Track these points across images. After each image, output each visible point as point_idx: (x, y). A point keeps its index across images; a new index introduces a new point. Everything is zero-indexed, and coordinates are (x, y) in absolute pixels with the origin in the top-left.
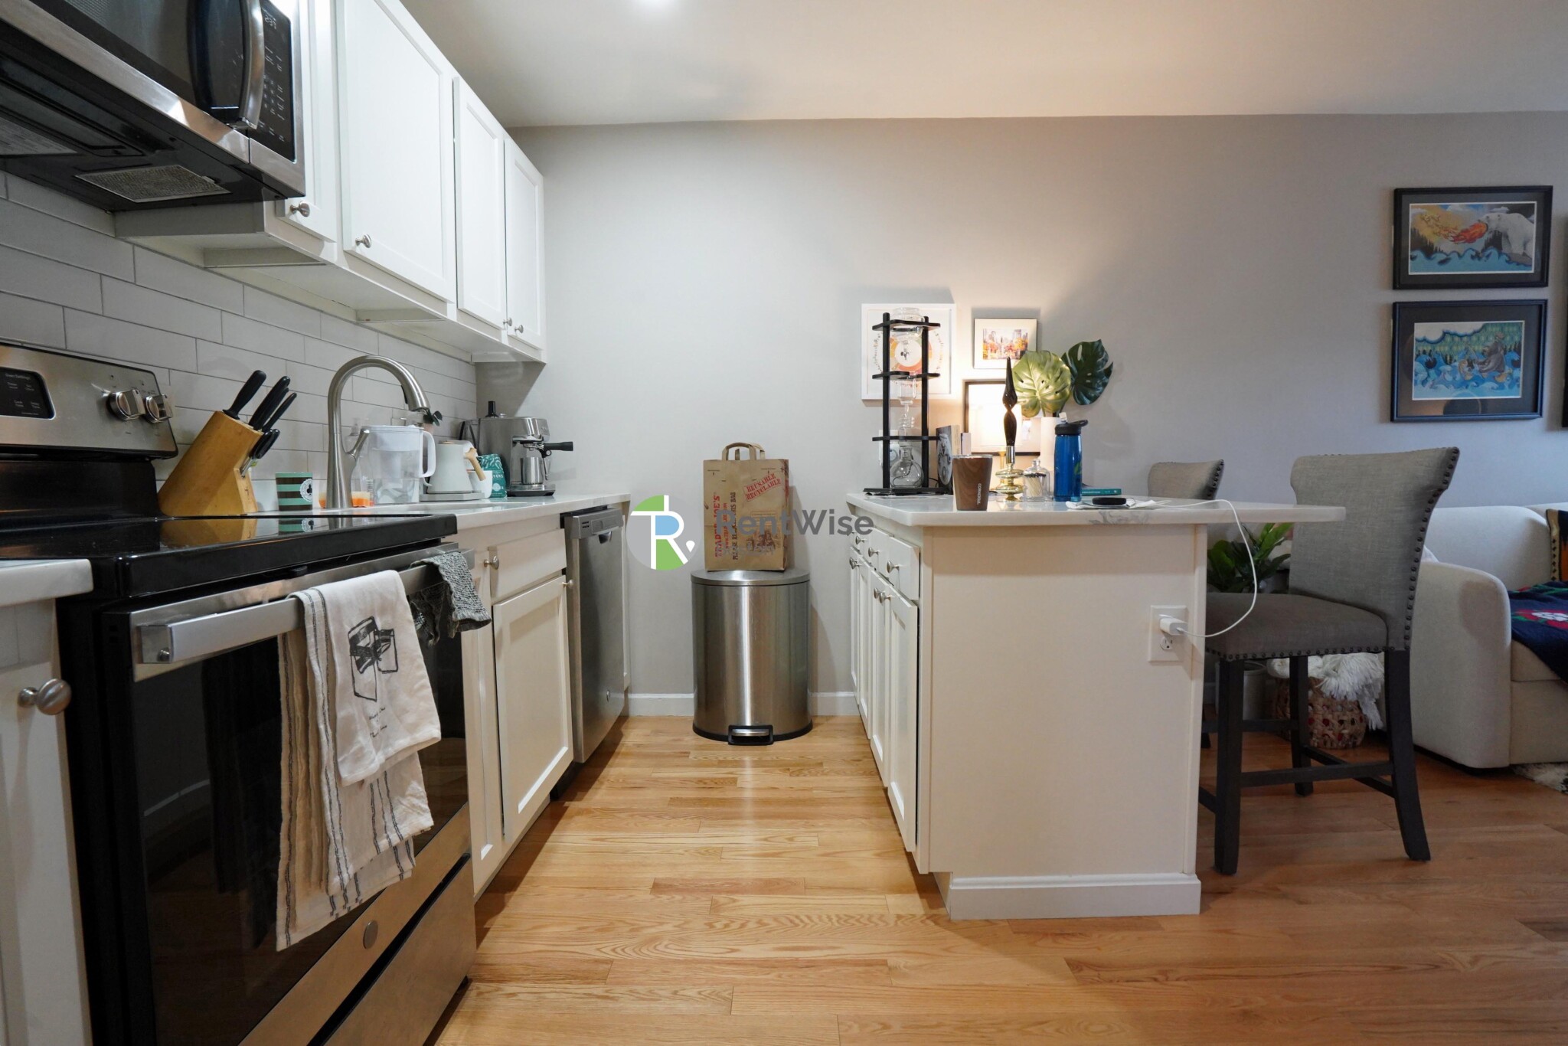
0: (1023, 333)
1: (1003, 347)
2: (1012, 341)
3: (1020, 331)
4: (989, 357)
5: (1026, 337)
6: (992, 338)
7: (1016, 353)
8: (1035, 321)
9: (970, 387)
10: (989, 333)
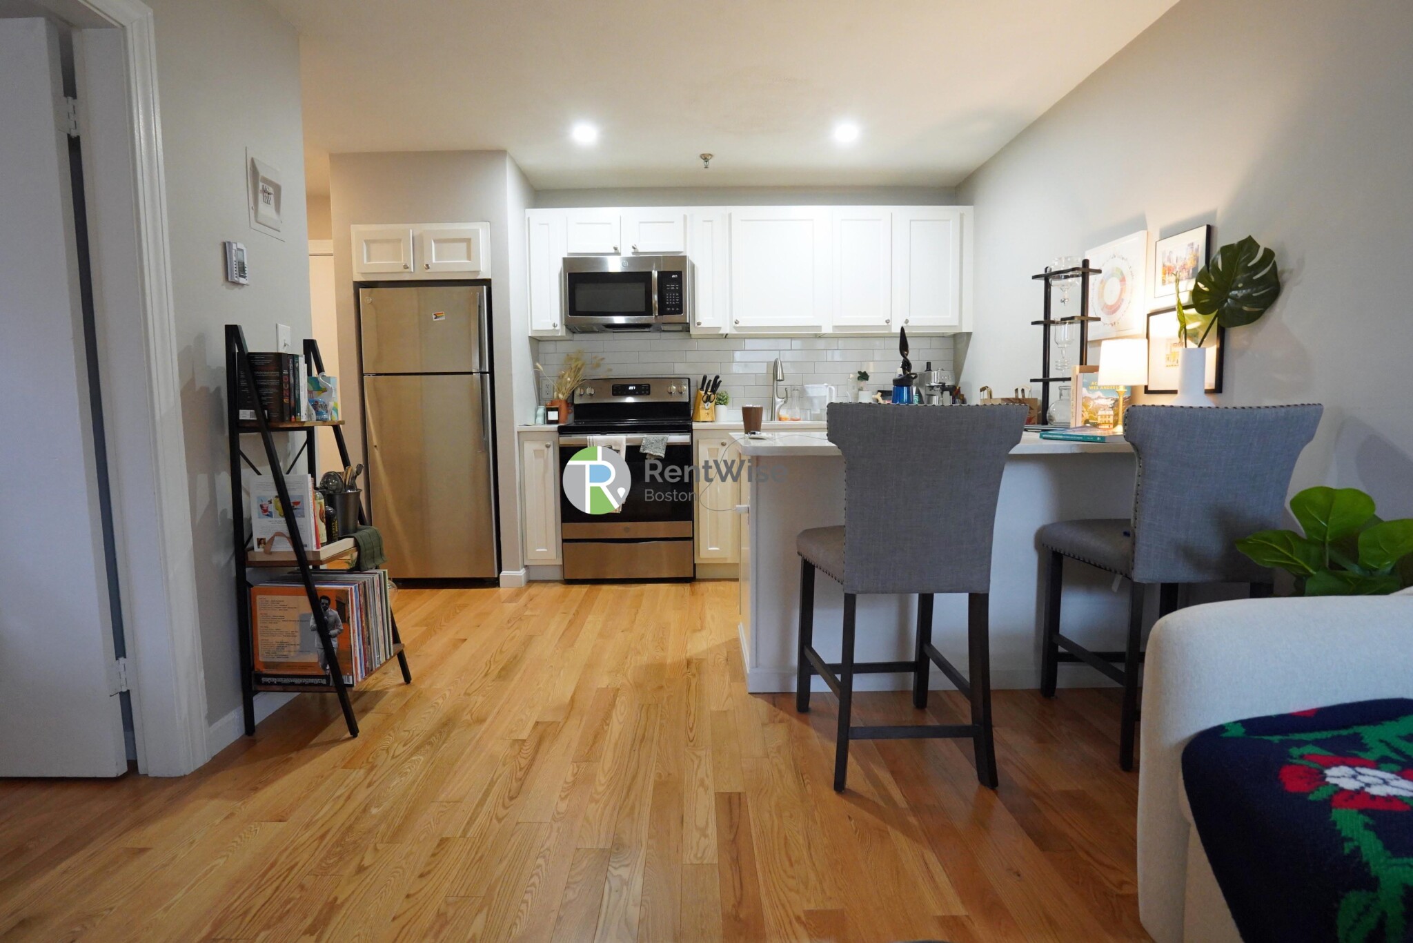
0: (1195, 246)
1: (1178, 267)
2: (1185, 259)
3: (1192, 244)
4: (1167, 282)
5: (1197, 250)
6: (1169, 260)
7: (1188, 272)
8: (1204, 229)
9: (1151, 318)
10: (1167, 254)
